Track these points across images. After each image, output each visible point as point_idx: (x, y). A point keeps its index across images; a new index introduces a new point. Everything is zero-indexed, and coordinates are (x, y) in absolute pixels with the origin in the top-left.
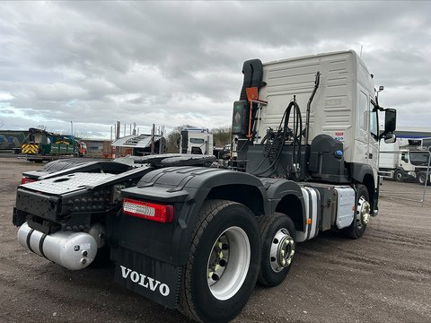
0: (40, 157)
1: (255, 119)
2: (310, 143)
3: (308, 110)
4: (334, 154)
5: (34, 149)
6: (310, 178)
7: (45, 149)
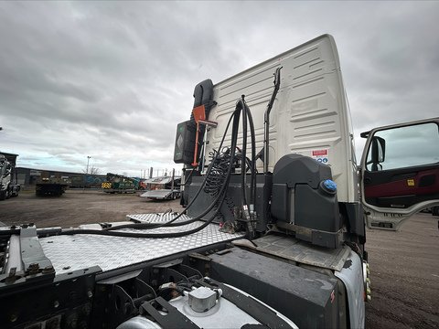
0: (112, 190)
1: (201, 143)
2: (271, 170)
3: (267, 121)
4: (318, 188)
5: (109, 185)
6: (274, 229)
7: (115, 186)
